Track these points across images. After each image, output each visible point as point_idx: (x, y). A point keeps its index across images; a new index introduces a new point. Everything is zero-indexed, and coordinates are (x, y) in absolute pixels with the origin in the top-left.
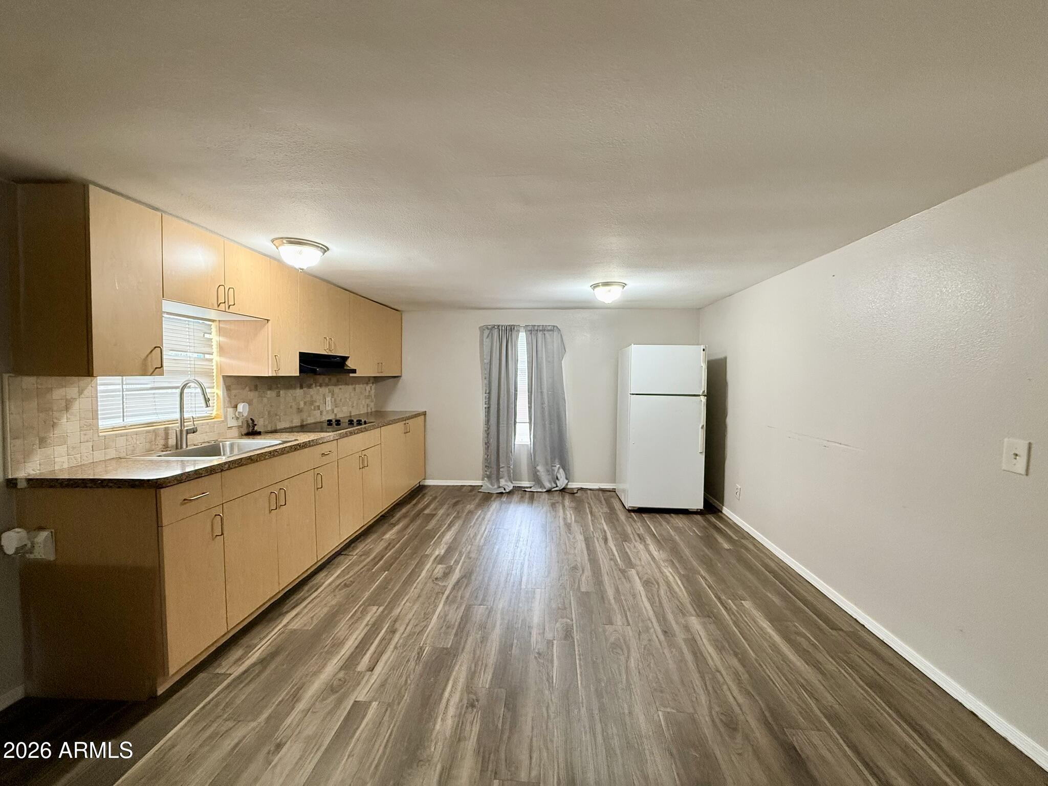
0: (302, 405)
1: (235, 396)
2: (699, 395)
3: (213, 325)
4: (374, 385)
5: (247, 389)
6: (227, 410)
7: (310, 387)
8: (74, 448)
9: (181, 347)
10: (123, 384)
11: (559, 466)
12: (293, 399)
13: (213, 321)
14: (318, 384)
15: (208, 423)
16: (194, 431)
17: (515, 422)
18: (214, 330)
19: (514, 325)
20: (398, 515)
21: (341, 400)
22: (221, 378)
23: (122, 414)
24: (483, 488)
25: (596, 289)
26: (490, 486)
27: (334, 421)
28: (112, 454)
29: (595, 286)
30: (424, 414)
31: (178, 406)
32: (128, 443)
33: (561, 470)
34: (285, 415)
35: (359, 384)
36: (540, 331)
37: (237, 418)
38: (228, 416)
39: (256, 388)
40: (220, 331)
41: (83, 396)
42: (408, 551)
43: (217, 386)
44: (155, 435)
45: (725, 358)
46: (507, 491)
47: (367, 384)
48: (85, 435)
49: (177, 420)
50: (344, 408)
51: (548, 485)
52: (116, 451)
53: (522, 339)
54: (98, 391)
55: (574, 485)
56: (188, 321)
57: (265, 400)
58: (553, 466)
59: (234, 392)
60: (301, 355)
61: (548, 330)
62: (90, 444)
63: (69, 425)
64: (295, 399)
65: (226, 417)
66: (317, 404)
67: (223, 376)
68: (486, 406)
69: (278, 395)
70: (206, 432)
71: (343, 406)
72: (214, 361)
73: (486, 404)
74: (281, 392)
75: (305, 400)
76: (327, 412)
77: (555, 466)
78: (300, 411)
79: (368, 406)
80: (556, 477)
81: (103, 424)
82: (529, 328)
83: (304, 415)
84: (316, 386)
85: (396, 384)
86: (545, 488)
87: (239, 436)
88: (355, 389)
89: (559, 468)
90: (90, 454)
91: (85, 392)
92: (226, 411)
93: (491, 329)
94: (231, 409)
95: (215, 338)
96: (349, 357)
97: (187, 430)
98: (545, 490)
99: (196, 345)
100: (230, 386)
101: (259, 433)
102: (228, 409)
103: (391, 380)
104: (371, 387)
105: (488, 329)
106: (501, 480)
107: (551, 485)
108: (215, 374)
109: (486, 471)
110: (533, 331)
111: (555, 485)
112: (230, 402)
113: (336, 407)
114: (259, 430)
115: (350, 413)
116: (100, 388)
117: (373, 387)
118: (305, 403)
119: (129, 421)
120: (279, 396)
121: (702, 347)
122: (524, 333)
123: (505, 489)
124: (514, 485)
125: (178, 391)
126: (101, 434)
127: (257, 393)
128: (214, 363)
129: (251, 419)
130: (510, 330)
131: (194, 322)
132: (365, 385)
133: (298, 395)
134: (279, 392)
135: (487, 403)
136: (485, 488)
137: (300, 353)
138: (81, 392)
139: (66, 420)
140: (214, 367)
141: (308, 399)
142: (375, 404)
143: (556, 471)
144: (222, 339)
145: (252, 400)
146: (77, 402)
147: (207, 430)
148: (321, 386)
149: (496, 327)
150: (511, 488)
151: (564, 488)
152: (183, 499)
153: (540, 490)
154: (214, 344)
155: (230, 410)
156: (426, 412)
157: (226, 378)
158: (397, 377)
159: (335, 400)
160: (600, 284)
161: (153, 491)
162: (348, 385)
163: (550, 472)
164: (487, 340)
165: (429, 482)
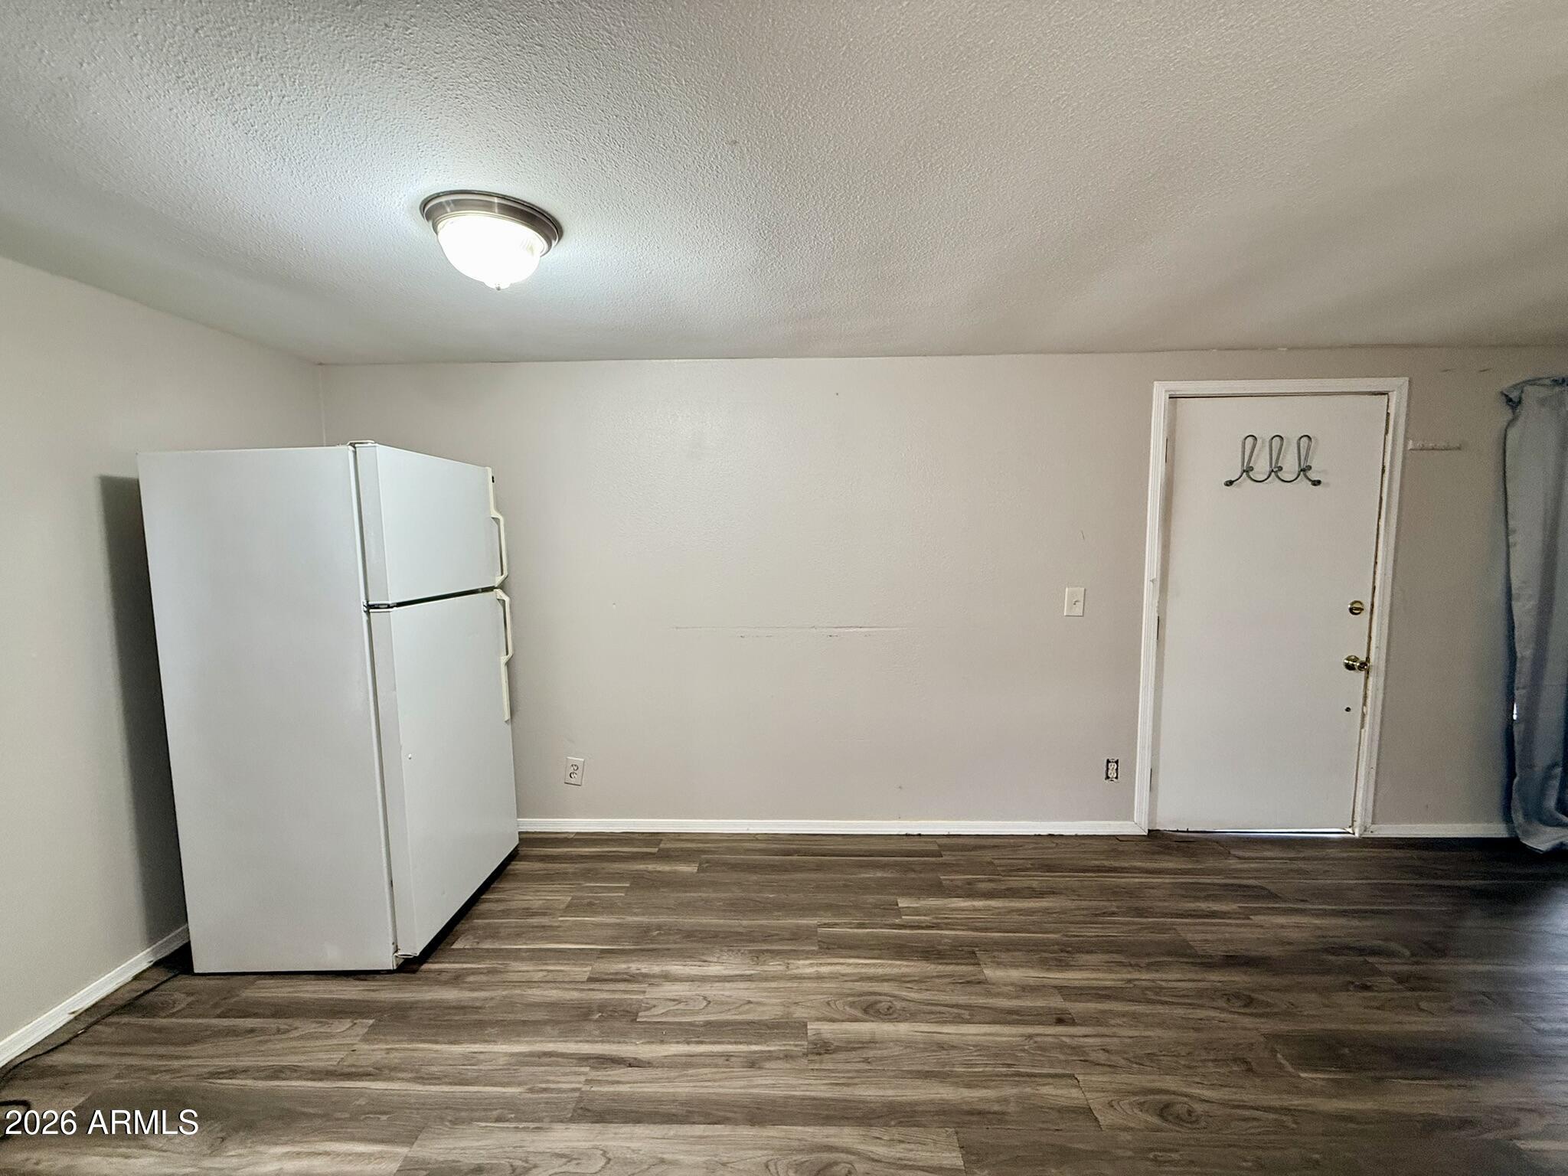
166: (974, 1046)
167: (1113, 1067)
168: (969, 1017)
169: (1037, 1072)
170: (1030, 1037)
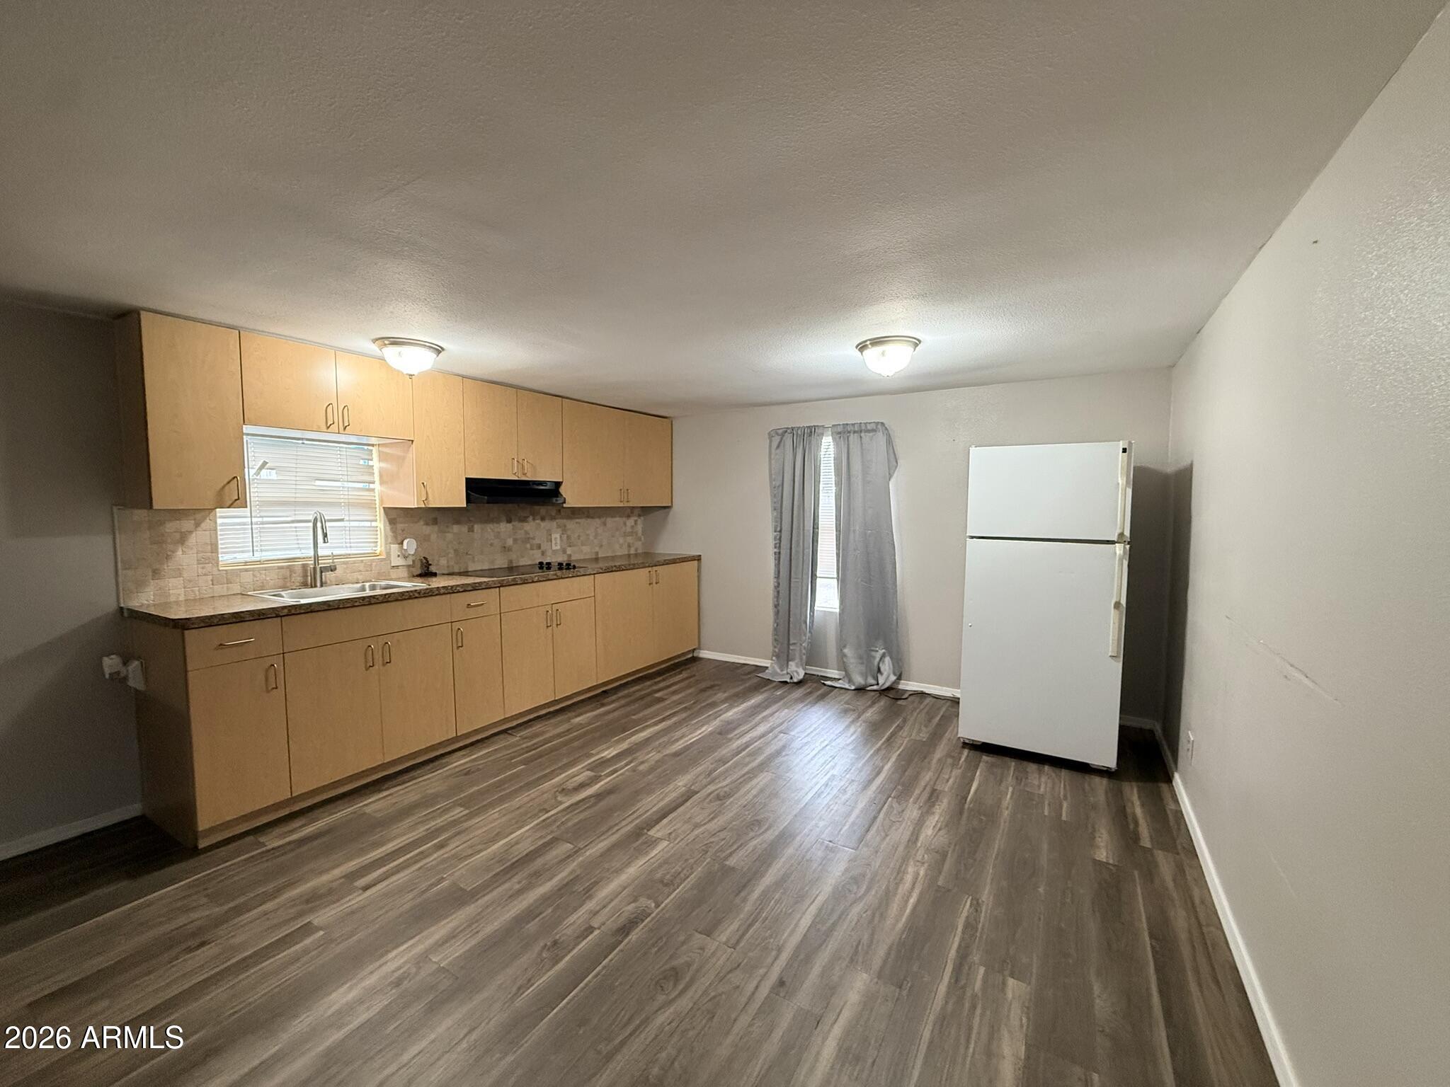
0: (510, 542)
1: (403, 531)
2: (1113, 542)
3: (375, 450)
4: (642, 518)
5: (422, 523)
6: (390, 547)
7: (524, 520)
8: (190, 581)
9: (333, 476)
10: (251, 517)
11: (883, 651)
12: (494, 536)
13: (373, 445)
14: (538, 517)
15: (362, 561)
16: (333, 569)
17: (814, 576)
18: (375, 455)
19: (815, 426)
20: (620, 694)
21: (579, 536)
22: (382, 510)
23: (251, 549)
24: (767, 671)
25: (866, 352)
26: (778, 671)
27: (564, 564)
28: (236, 589)
29: (862, 347)
30: (698, 558)
31: (312, 541)
32: (255, 579)
33: (887, 659)
34: (482, 553)
35: (612, 517)
36: (855, 432)
37: (405, 557)
38: (392, 553)
39: (435, 522)
40: (383, 457)
41: (199, 529)
42: (576, 744)
43: (380, 521)
44: (291, 571)
45: (1191, 465)
46: (795, 680)
47: (629, 516)
48: (203, 568)
49: (310, 558)
50: (584, 547)
51: (859, 680)
52: (241, 587)
53: (827, 447)
54: (218, 524)
55: (909, 685)
56: (340, 447)
57: (449, 536)
58: (873, 651)
59: (400, 526)
60: (469, 481)
61: (868, 431)
62: (210, 578)
63: (185, 558)
64: (498, 535)
65: (388, 554)
66: (537, 541)
67: (384, 508)
68: (776, 550)
69: (471, 530)
70: (360, 571)
71: (582, 545)
72: (376, 491)
73: (775, 547)
74: (476, 526)
75: (515, 537)
76: (555, 552)
77: (877, 651)
78: (506, 549)
79: (629, 546)
80: (876, 669)
81: (225, 558)
82: (840, 429)
83: (513, 556)
84: (534, 519)
85: (666, 518)
86: (854, 685)
87: (409, 577)
88: (605, 524)
89: (883, 656)
90: (210, 588)
91: (203, 525)
92: (388, 548)
93: (783, 435)
94: (397, 546)
95: (376, 464)
96: (562, 482)
97: (321, 567)
98: (853, 688)
99: (349, 473)
100: (395, 519)
101: (435, 575)
102: (392, 546)
103: (660, 511)
104: (636, 521)
105: (777, 434)
106: (790, 663)
107: (866, 679)
108: (377, 506)
109: (775, 647)
110: (843, 433)
111: (873, 682)
112: (395, 537)
113: (570, 546)
114: (434, 571)
115: (597, 553)
116: (219, 521)
117: (640, 521)
118: (515, 540)
119: (258, 556)
120: (473, 531)
121: (1122, 445)
122: (831, 437)
123: (791, 678)
124: (808, 672)
125: (311, 524)
126: (221, 569)
127: (436, 528)
128: (377, 494)
129: (424, 558)
130: (809, 434)
131: (346, 448)
132: (624, 519)
133: (503, 530)
134: (473, 526)
135: (778, 545)
136: (770, 672)
137: (466, 479)
138: (197, 525)
139: (181, 553)
140: (377, 498)
141: (520, 534)
142: (643, 544)
143: (878, 659)
144: (383, 465)
145: (429, 535)
146: (194, 535)
147: (361, 568)
148: (543, 519)
149: (789, 431)
150: (801, 677)
151: (889, 689)
152: (219, 643)
153: (847, 686)
154: (376, 471)
155: (395, 547)
156: (700, 556)
157: (387, 510)
158: (665, 508)
159: (568, 537)
160: (868, 343)
161: (177, 632)
162: (592, 518)
163: (866, 658)
164: (778, 451)
165: (705, 654)
166: (791, 913)
167: (721, 979)
168: (818, 927)
169: (751, 931)
170: (780, 950)
